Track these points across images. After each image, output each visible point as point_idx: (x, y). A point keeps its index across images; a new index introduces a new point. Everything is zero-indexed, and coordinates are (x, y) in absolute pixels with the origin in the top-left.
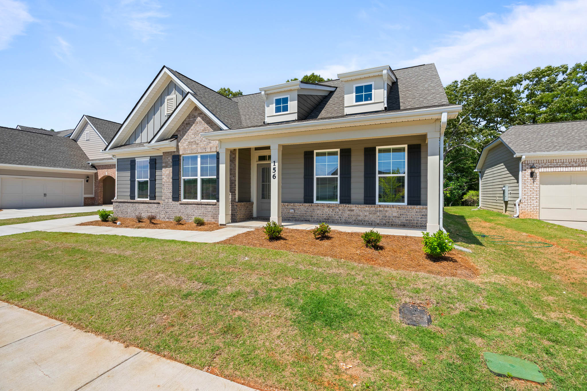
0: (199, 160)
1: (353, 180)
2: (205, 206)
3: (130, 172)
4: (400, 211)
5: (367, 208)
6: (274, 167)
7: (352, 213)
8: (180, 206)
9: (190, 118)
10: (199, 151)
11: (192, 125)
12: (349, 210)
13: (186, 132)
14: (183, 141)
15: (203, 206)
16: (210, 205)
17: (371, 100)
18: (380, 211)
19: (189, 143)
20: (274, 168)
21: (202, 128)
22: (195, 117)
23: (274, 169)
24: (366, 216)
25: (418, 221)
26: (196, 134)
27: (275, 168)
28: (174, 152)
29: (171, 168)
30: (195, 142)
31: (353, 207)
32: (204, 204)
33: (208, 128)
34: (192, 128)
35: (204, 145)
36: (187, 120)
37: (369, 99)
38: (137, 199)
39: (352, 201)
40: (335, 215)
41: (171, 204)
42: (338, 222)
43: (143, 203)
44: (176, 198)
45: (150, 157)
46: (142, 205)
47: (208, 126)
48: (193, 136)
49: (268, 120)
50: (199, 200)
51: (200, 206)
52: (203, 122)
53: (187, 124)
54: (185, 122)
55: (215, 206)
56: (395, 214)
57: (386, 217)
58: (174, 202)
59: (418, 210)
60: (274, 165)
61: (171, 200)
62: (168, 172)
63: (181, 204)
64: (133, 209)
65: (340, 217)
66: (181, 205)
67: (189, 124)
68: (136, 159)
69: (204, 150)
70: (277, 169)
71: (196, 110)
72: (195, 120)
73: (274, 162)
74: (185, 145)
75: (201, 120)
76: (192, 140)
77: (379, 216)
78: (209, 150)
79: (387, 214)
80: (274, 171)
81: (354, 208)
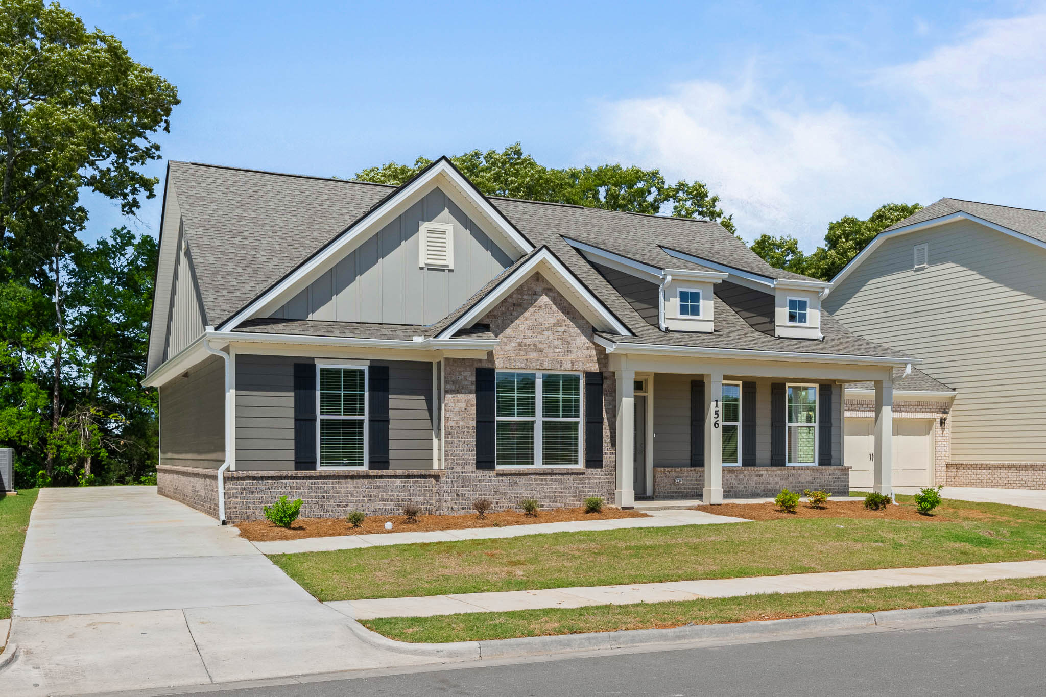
0: (539, 383)
1: (758, 430)
2: (560, 477)
3: (293, 394)
4: (813, 474)
5: (777, 471)
6: (717, 409)
7: (761, 480)
8: (496, 481)
9: (522, 294)
10: (546, 365)
11: (526, 309)
12: (757, 476)
13: (512, 322)
14: (505, 340)
15: (554, 477)
16: (572, 474)
17: (805, 322)
18: (793, 475)
19: (520, 345)
20: (716, 411)
21: (552, 321)
22: (536, 294)
23: (716, 413)
24: (776, 483)
25: (831, 486)
26: (537, 329)
27: (718, 411)
28: (480, 361)
29: (473, 397)
30: (535, 345)
31: (763, 471)
32: (556, 474)
33: (565, 321)
34: (527, 314)
35: (556, 354)
36: (515, 296)
37: (804, 320)
38: (321, 469)
39: (757, 461)
40: (738, 484)
41: (474, 475)
42: (742, 495)
43: (352, 477)
44: (485, 461)
45: (371, 360)
46: (351, 484)
47: (565, 318)
48: (529, 333)
49: (673, 326)
50: (538, 464)
51: (548, 477)
52: (554, 307)
53: (514, 305)
54: (510, 300)
55: (581, 477)
56: (808, 479)
57: (799, 482)
58: (480, 473)
59: (831, 473)
60: (717, 407)
61: (471, 467)
62: (463, 405)
63: (498, 475)
64: (314, 495)
65: (745, 487)
66: (500, 478)
67: (520, 305)
68: (316, 361)
69: (559, 366)
70: (720, 413)
71: (538, 280)
72: (536, 301)
73: (717, 401)
74: (507, 348)
75: (551, 303)
76: (527, 341)
77: (791, 483)
78: (569, 366)
79: (800, 479)
80: (716, 416)
81: (762, 473)
